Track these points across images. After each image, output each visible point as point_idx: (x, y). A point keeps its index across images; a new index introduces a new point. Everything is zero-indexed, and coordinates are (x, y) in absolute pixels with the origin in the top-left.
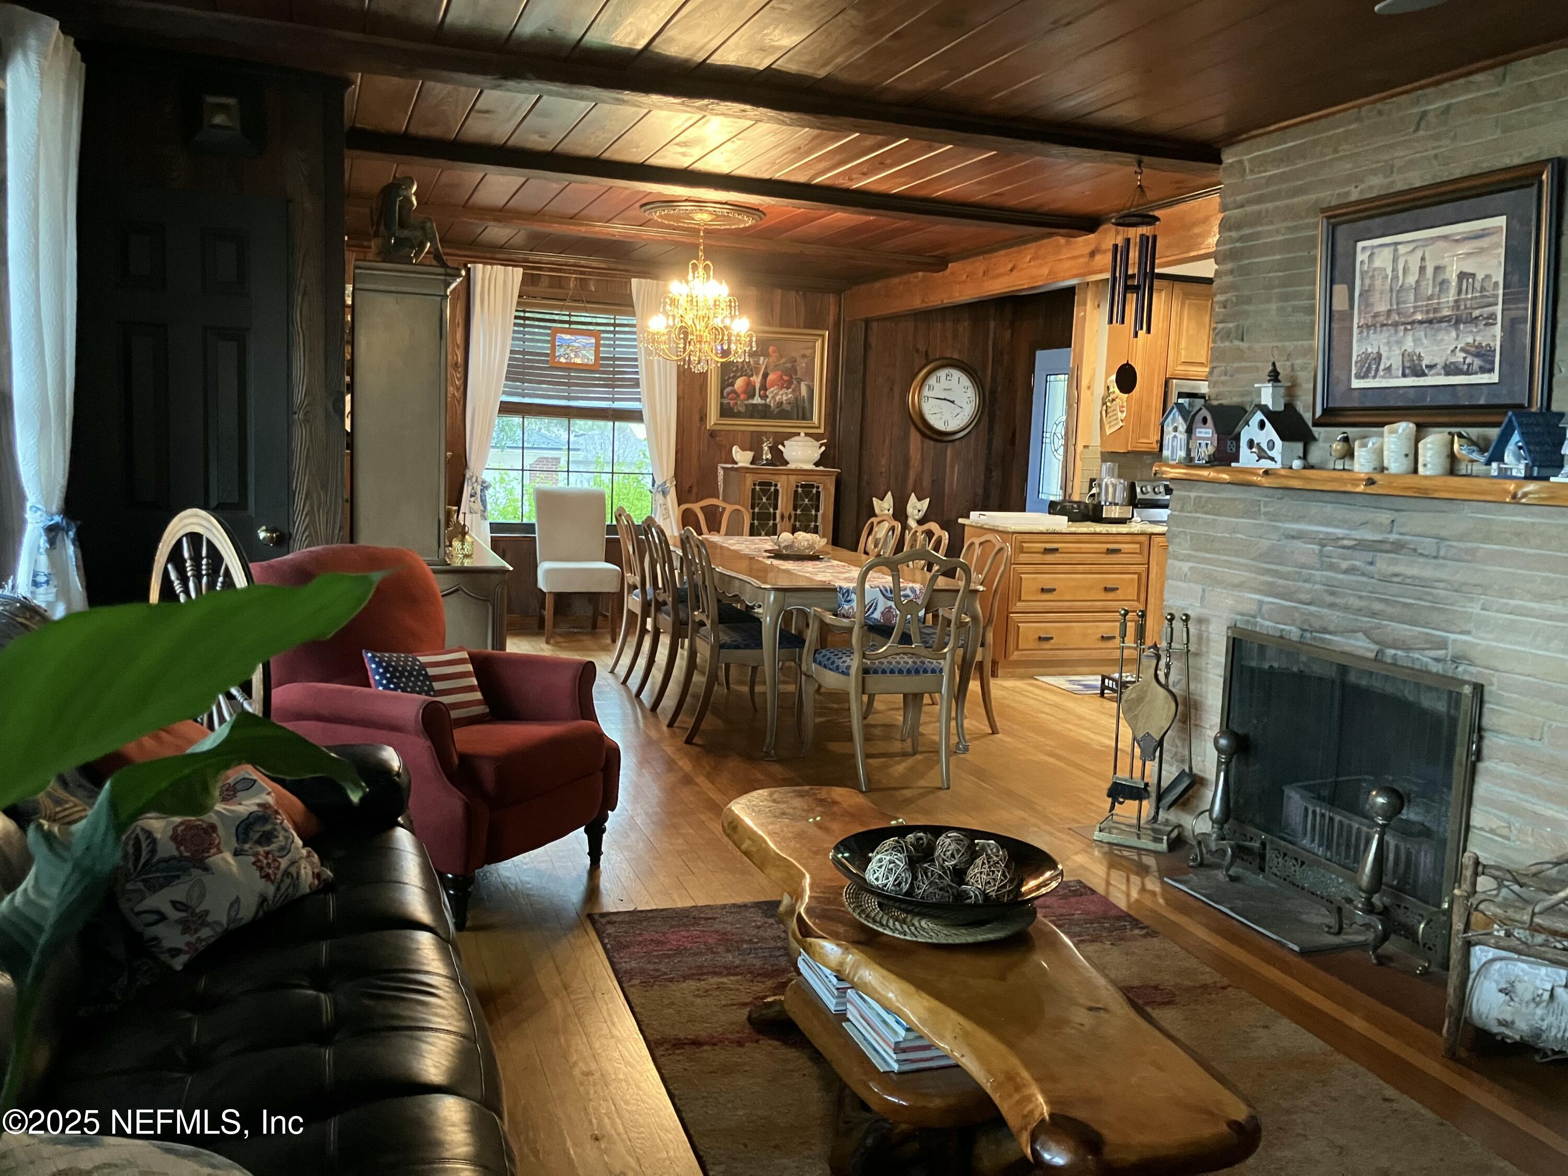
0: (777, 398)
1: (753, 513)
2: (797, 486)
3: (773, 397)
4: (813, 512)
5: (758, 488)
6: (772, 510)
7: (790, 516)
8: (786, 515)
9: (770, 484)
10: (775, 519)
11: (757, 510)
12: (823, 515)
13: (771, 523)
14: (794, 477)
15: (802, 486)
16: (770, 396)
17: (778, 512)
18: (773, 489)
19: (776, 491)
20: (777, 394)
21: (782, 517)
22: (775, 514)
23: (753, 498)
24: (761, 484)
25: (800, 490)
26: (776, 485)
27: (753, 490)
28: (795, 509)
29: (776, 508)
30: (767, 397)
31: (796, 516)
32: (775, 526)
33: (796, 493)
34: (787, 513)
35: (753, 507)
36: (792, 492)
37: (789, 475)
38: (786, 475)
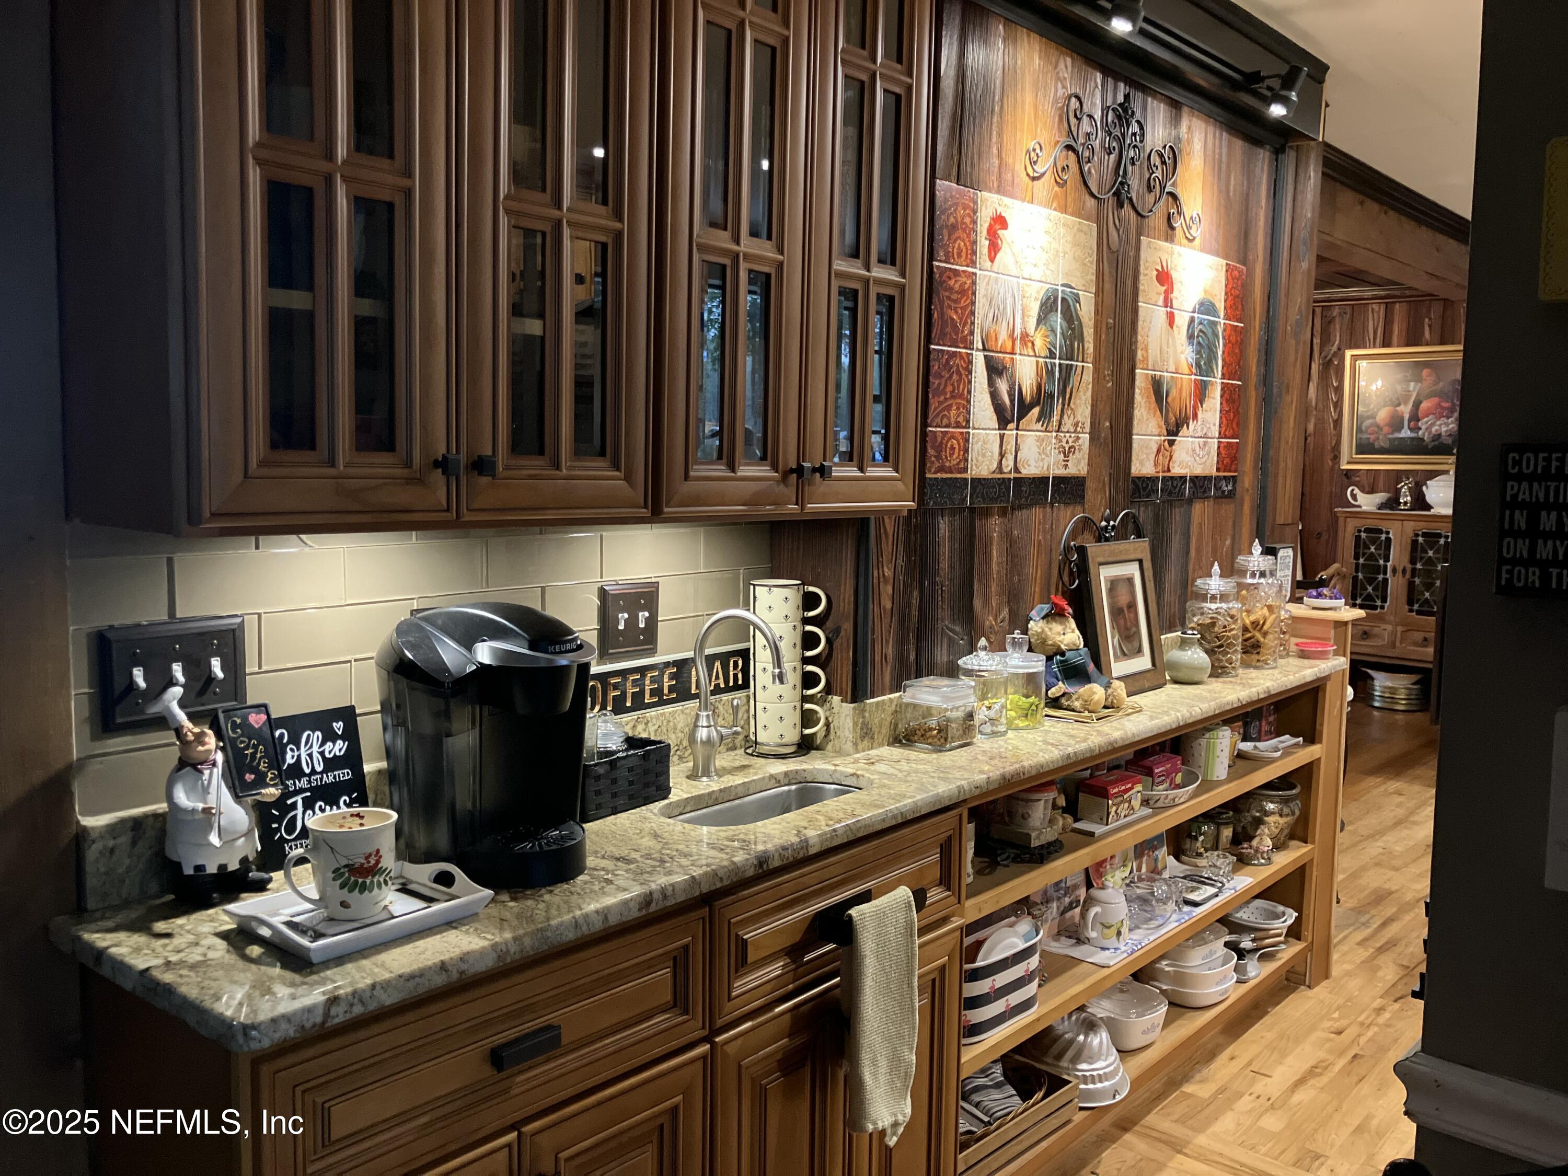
0: (1433, 430)
1: (1357, 565)
2: (1416, 535)
3: (1427, 429)
4: (1439, 568)
5: (1363, 535)
6: (1381, 562)
7: (1404, 571)
8: (1400, 569)
9: (1380, 531)
10: (1385, 573)
11: (1361, 561)
13: (1381, 577)
14: (1412, 523)
15: (1424, 535)
16: (1423, 427)
17: (1389, 564)
18: (1383, 537)
19: (1388, 540)
20: (1433, 425)
21: (1394, 571)
22: (1386, 567)
23: (1357, 546)
24: (1368, 530)
25: (1421, 539)
26: (1388, 533)
27: (1358, 538)
28: (1413, 561)
29: (1387, 559)
30: (1420, 429)
31: (1414, 571)
32: (1385, 581)
33: (1414, 543)
34: (1401, 568)
35: (1357, 557)
36: (1409, 542)
37: (1404, 521)
38: (1400, 521)
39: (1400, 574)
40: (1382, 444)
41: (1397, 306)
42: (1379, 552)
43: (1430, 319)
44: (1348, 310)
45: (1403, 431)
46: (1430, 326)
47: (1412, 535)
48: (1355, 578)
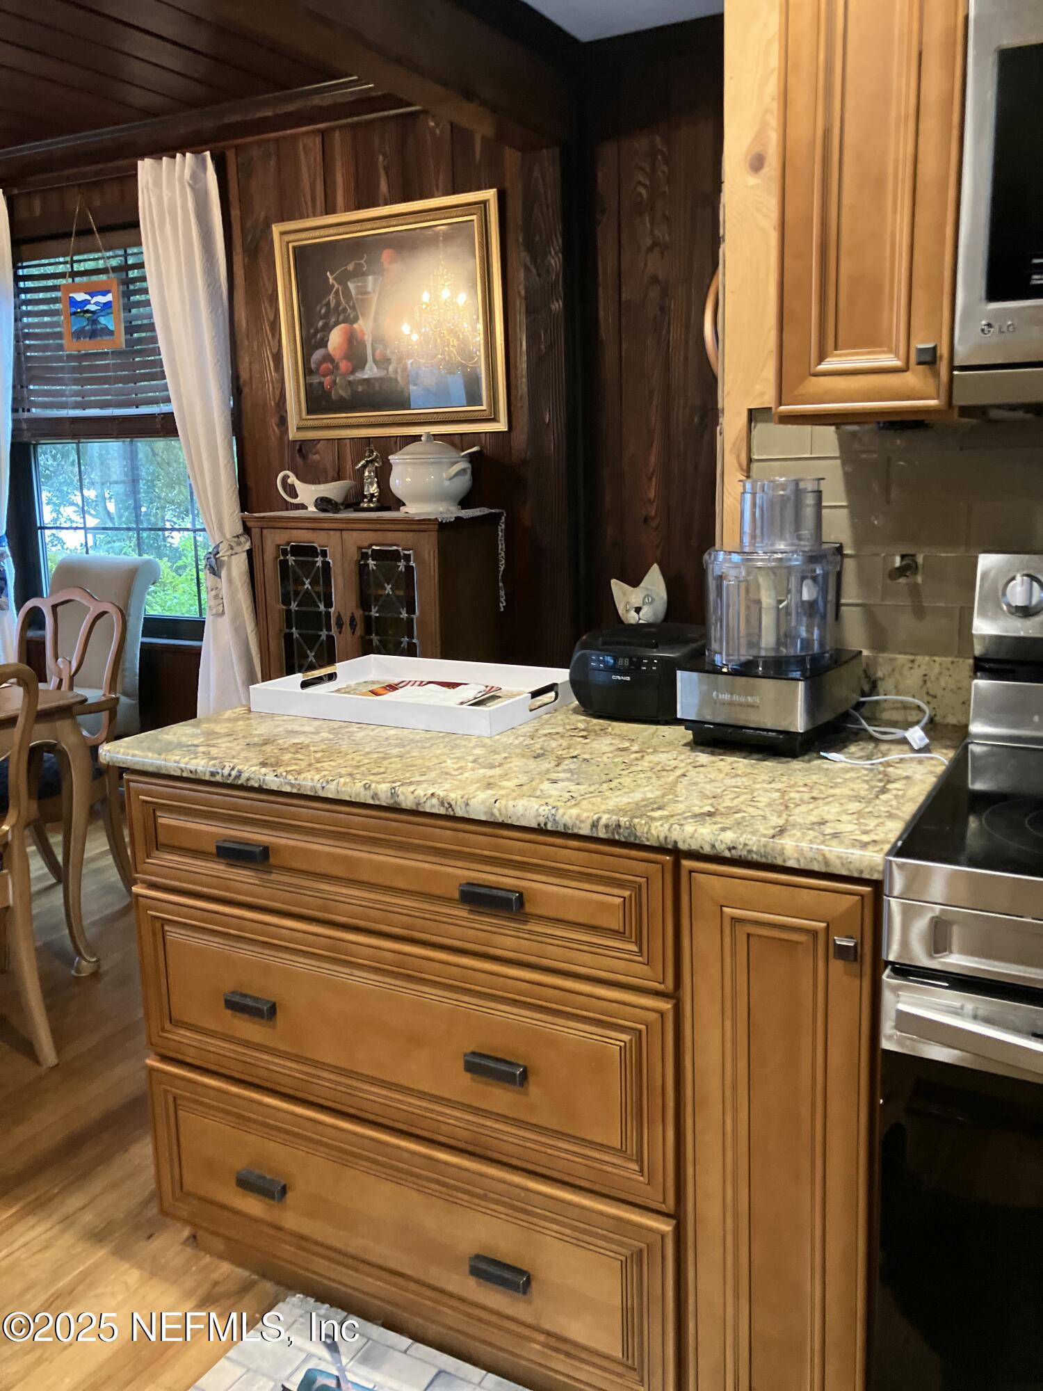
1: (288, 612)
2: (364, 556)
4: (404, 615)
5: (290, 560)
6: (322, 607)
7: (353, 623)
8: (346, 620)
9: (313, 552)
10: (329, 627)
11: (294, 606)
12: (420, 622)
13: (321, 635)
14: (355, 534)
15: (377, 555)
17: (333, 611)
18: (319, 561)
19: (327, 567)
21: (341, 621)
22: (327, 615)
23: (284, 579)
24: (295, 551)
25: (371, 564)
26: (324, 554)
27: (284, 564)
28: (365, 606)
29: (329, 604)
31: (368, 620)
32: (330, 639)
33: (362, 570)
34: (349, 615)
35: (286, 601)
36: (354, 568)
37: (344, 532)
38: (339, 532)
39: (347, 628)
40: (342, 393)
41: (337, 133)
42: (317, 589)
43: (385, 156)
44: (272, 148)
45: (367, 367)
46: (386, 169)
47: (356, 557)
48: (288, 637)
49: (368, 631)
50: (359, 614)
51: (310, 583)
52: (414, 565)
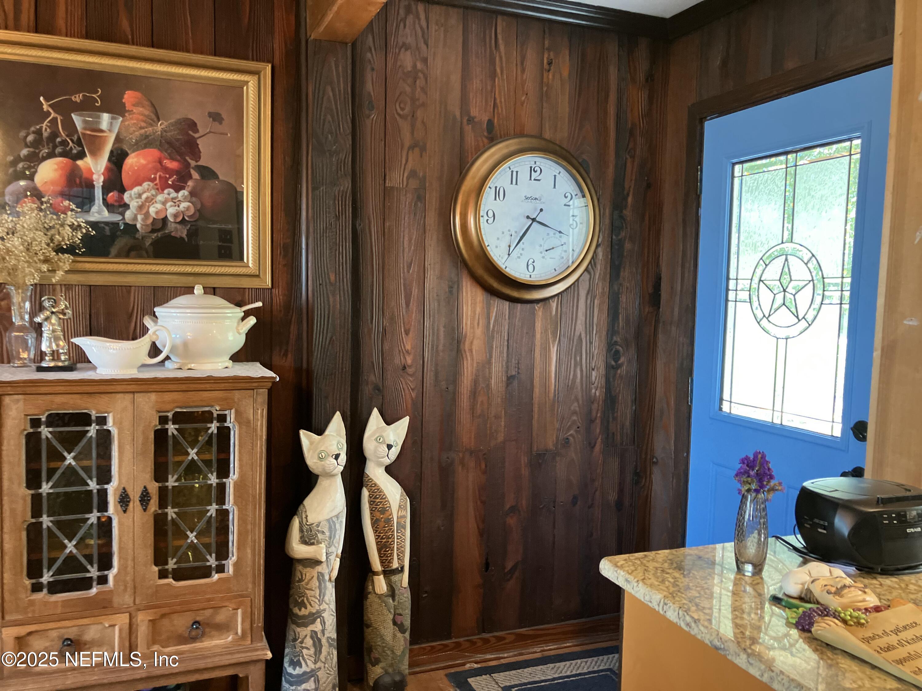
1: (37, 497)
2: (163, 420)
3: (140, 208)
4: (212, 480)
5: (44, 430)
6: (93, 485)
8: (135, 495)
9: (84, 420)
10: (103, 506)
11: (46, 488)
12: (238, 486)
15: (178, 418)
16: (134, 204)
17: (110, 488)
18: (92, 430)
19: (105, 436)
20: (150, 200)
21: (123, 500)
23: (32, 456)
24: (55, 421)
25: (171, 427)
26: (102, 421)
27: (33, 439)
28: (160, 474)
29: (105, 480)
30: (126, 206)
31: (163, 494)
33: (161, 436)
34: (140, 489)
35: (34, 483)
36: (150, 435)
37: (136, 395)
38: (131, 396)
39: (135, 504)
42: (85, 464)
45: (94, 209)
47: (153, 420)
48: (34, 527)
49: (163, 504)
50: (154, 487)
51: (74, 458)
52: (231, 425)
